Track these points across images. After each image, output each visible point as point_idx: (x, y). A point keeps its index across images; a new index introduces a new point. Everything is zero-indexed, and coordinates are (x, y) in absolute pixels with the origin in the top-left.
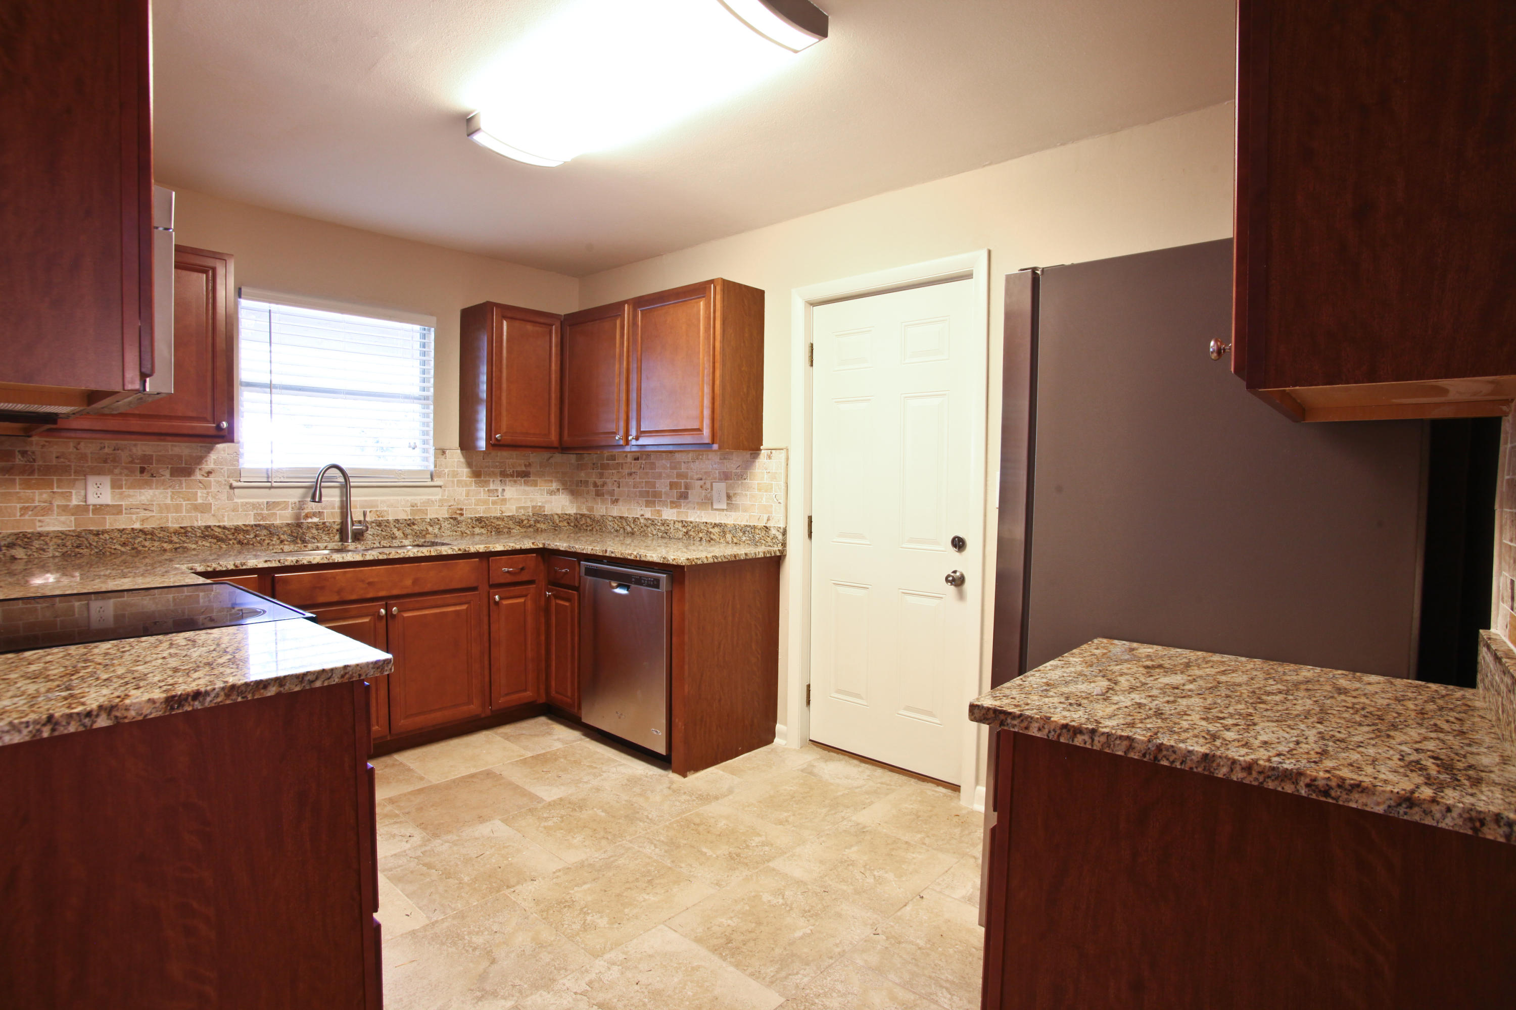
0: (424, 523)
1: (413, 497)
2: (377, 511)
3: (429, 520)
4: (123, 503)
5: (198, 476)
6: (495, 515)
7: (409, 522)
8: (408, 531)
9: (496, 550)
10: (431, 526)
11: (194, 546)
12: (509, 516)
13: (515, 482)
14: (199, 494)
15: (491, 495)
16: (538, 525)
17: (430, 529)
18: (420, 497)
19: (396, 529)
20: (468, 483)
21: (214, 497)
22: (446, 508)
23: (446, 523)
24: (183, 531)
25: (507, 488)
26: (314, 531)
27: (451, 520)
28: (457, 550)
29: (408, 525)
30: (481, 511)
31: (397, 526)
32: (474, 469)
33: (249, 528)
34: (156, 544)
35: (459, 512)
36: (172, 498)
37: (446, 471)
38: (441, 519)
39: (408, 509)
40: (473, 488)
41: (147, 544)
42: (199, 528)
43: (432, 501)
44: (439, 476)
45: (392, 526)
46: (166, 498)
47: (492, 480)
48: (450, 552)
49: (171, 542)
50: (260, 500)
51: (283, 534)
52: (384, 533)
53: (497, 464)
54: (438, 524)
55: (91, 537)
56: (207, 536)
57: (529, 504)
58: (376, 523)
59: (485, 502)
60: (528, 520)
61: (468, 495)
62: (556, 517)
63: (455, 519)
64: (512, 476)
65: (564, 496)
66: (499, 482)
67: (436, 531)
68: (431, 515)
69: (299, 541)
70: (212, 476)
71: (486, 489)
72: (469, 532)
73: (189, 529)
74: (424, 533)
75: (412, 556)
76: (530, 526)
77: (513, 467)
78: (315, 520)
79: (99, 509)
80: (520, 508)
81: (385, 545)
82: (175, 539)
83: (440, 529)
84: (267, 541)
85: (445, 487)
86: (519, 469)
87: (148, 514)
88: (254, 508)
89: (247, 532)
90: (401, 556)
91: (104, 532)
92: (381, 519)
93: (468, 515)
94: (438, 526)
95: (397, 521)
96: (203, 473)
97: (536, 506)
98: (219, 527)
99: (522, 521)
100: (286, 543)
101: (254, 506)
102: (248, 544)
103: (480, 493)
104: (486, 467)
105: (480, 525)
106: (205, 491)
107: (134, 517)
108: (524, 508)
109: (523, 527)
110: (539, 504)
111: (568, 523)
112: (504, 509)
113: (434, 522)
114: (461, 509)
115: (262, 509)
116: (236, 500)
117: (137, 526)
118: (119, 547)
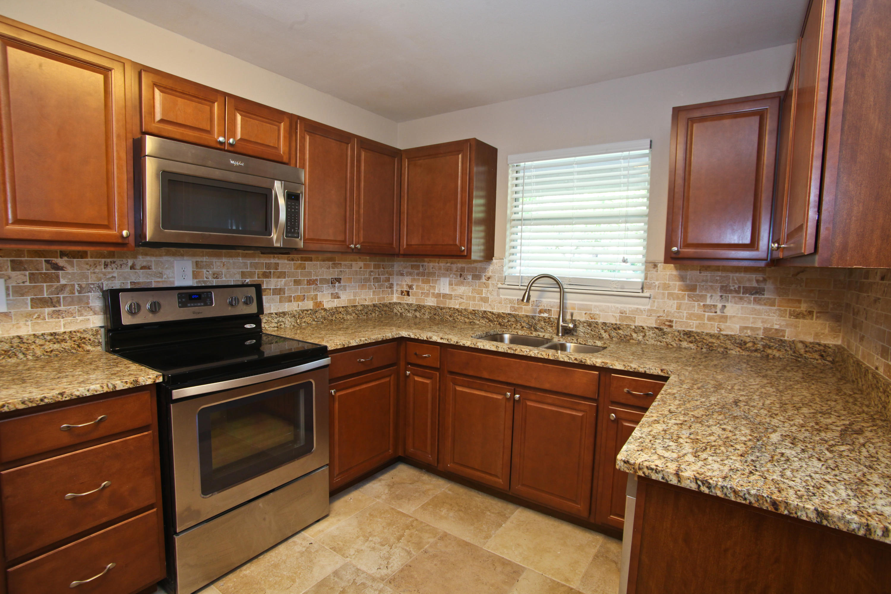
0: (629, 329)
1: (622, 305)
2: (590, 314)
3: (633, 327)
4: (453, 293)
5: (483, 280)
6: (708, 331)
7: (615, 327)
8: (613, 334)
9: (615, 367)
10: (636, 333)
11: (478, 322)
12: (727, 335)
13: (741, 298)
14: (484, 291)
15: (707, 310)
16: (769, 351)
17: (634, 335)
18: (629, 306)
19: (603, 331)
20: (680, 296)
21: (490, 294)
22: (655, 318)
23: (651, 332)
24: (474, 312)
25: (729, 305)
26: (542, 323)
27: (657, 331)
28: (573, 359)
29: (614, 329)
30: (693, 326)
31: (604, 328)
32: (688, 282)
33: (505, 315)
34: (463, 318)
35: (667, 323)
36: (472, 292)
37: (657, 283)
38: (646, 328)
39: (618, 315)
40: (686, 301)
41: (459, 317)
42: (481, 312)
43: (640, 310)
44: (649, 288)
45: (600, 328)
46: (469, 292)
47: (709, 295)
48: (566, 359)
49: (468, 318)
50: (514, 298)
51: (523, 322)
52: (593, 333)
53: (718, 278)
54: (642, 332)
55: (439, 310)
56: (484, 317)
57: (760, 325)
58: (587, 323)
59: (700, 317)
60: (754, 343)
61: (679, 307)
62: (800, 345)
63: (660, 329)
64: (737, 292)
65: (819, 321)
66: (719, 298)
67: (640, 338)
68: (639, 322)
69: (533, 329)
70: (490, 280)
71: (702, 304)
72: (675, 345)
73: (476, 312)
74: (628, 338)
75: (533, 356)
76: (756, 350)
77: (740, 282)
78: (545, 315)
79: (445, 296)
80: (746, 328)
81: (581, 342)
82: (470, 316)
83: (644, 336)
84: (514, 326)
85: (655, 298)
86: (747, 285)
87: (462, 301)
88: (510, 303)
89: (504, 318)
90: (524, 354)
91: (444, 308)
92: (593, 320)
93: (677, 327)
94: (642, 334)
95: (604, 324)
96: (486, 278)
97: (770, 329)
98: (490, 312)
99: (745, 343)
100: (525, 328)
101: (511, 301)
102: (504, 325)
103: (694, 307)
104: (703, 281)
105: (689, 340)
106: (486, 289)
107: (457, 301)
108: (752, 329)
109: (747, 350)
110: (777, 327)
111: (822, 356)
112: (723, 327)
113: (640, 330)
114: (671, 321)
115: (515, 304)
116: (501, 296)
117: (457, 307)
118: (448, 317)
